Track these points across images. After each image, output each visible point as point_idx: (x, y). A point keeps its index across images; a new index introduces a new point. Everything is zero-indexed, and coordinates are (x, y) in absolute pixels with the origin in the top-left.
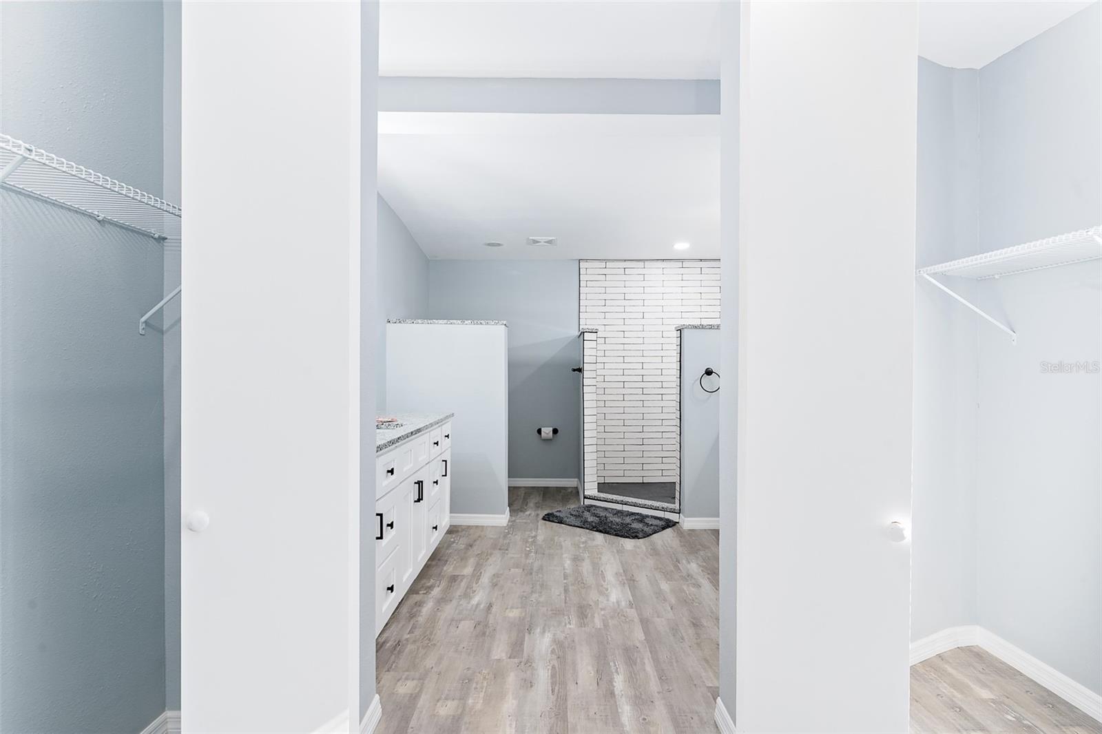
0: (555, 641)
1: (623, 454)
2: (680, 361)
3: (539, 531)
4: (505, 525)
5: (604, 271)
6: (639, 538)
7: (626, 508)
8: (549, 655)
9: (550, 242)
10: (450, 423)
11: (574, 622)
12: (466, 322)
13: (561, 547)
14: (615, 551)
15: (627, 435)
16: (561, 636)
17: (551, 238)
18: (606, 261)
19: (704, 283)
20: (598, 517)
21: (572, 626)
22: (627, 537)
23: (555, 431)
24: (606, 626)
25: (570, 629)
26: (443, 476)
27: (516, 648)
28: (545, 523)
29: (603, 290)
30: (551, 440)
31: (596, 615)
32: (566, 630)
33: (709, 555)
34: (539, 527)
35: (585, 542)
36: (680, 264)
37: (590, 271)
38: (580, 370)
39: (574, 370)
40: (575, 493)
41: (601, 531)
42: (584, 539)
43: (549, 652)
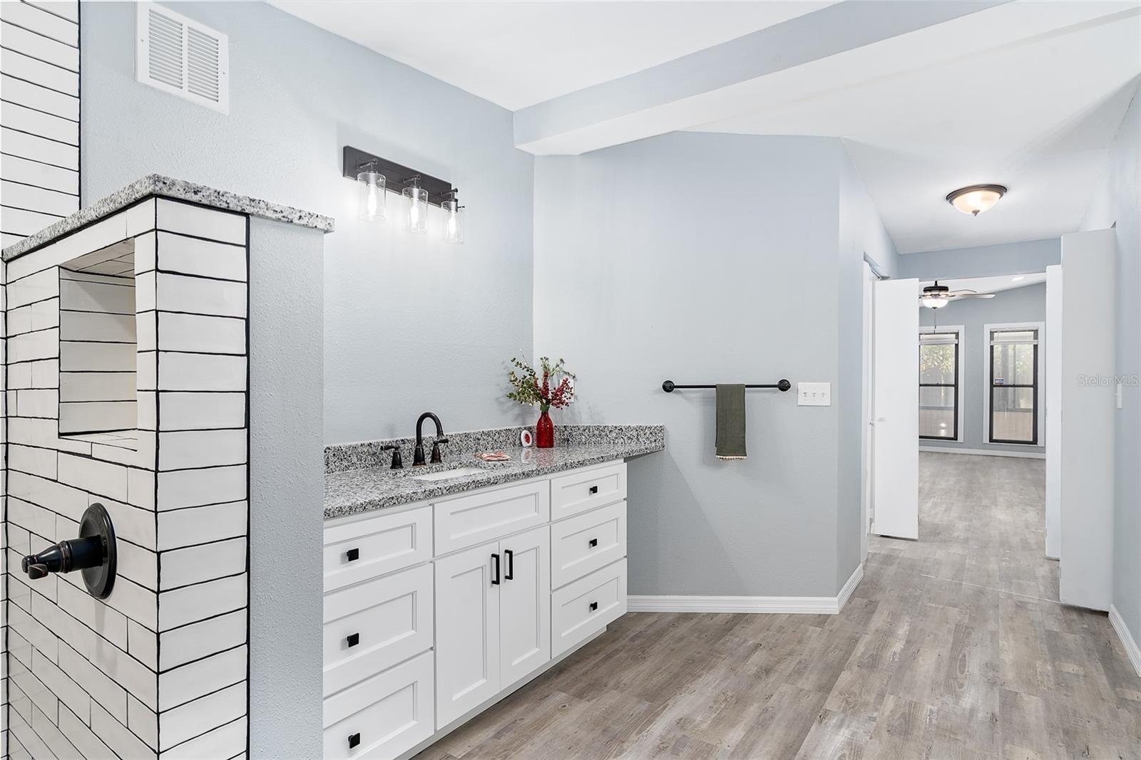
0: (958, 697)
8: (966, 684)
11: (925, 712)
16: (948, 699)
21: (930, 707)
24: (881, 696)
25: (932, 705)
27: (1009, 702)
31: (887, 713)
32: (940, 704)
43: (965, 687)
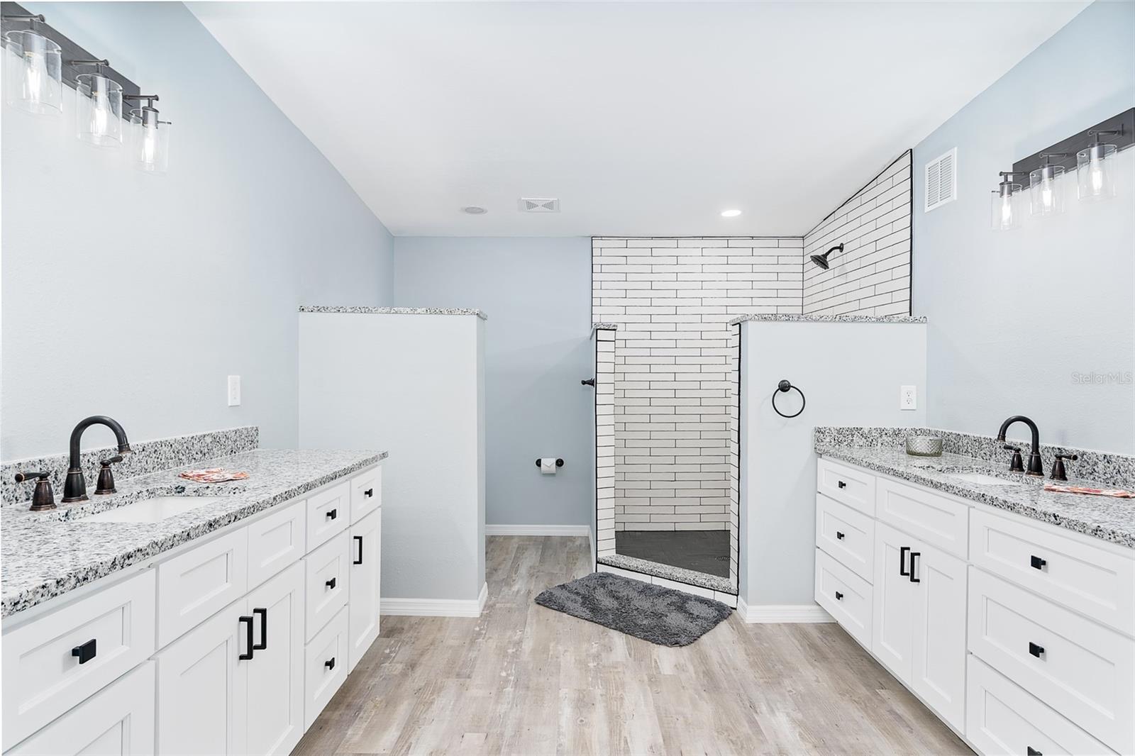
1: (650, 494)
2: (739, 370)
3: (528, 629)
4: (478, 616)
5: (626, 252)
6: (681, 646)
7: (657, 582)
9: (549, 205)
10: (380, 467)
12: (419, 310)
13: (558, 666)
14: (646, 678)
15: (654, 468)
17: (551, 199)
18: (627, 238)
19: (756, 268)
20: (617, 598)
22: (662, 643)
23: (560, 463)
26: (355, 563)
28: (538, 612)
29: (623, 277)
30: (553, 475)
33: (801, 688)
34: (529, 620)
35: (597, 657)
36: (724, 243)
37: (607, 251)
38: (592, 383)
39: (584, 383)
40: (585, 547)
41: (621, 630)
42: (595, 648)
